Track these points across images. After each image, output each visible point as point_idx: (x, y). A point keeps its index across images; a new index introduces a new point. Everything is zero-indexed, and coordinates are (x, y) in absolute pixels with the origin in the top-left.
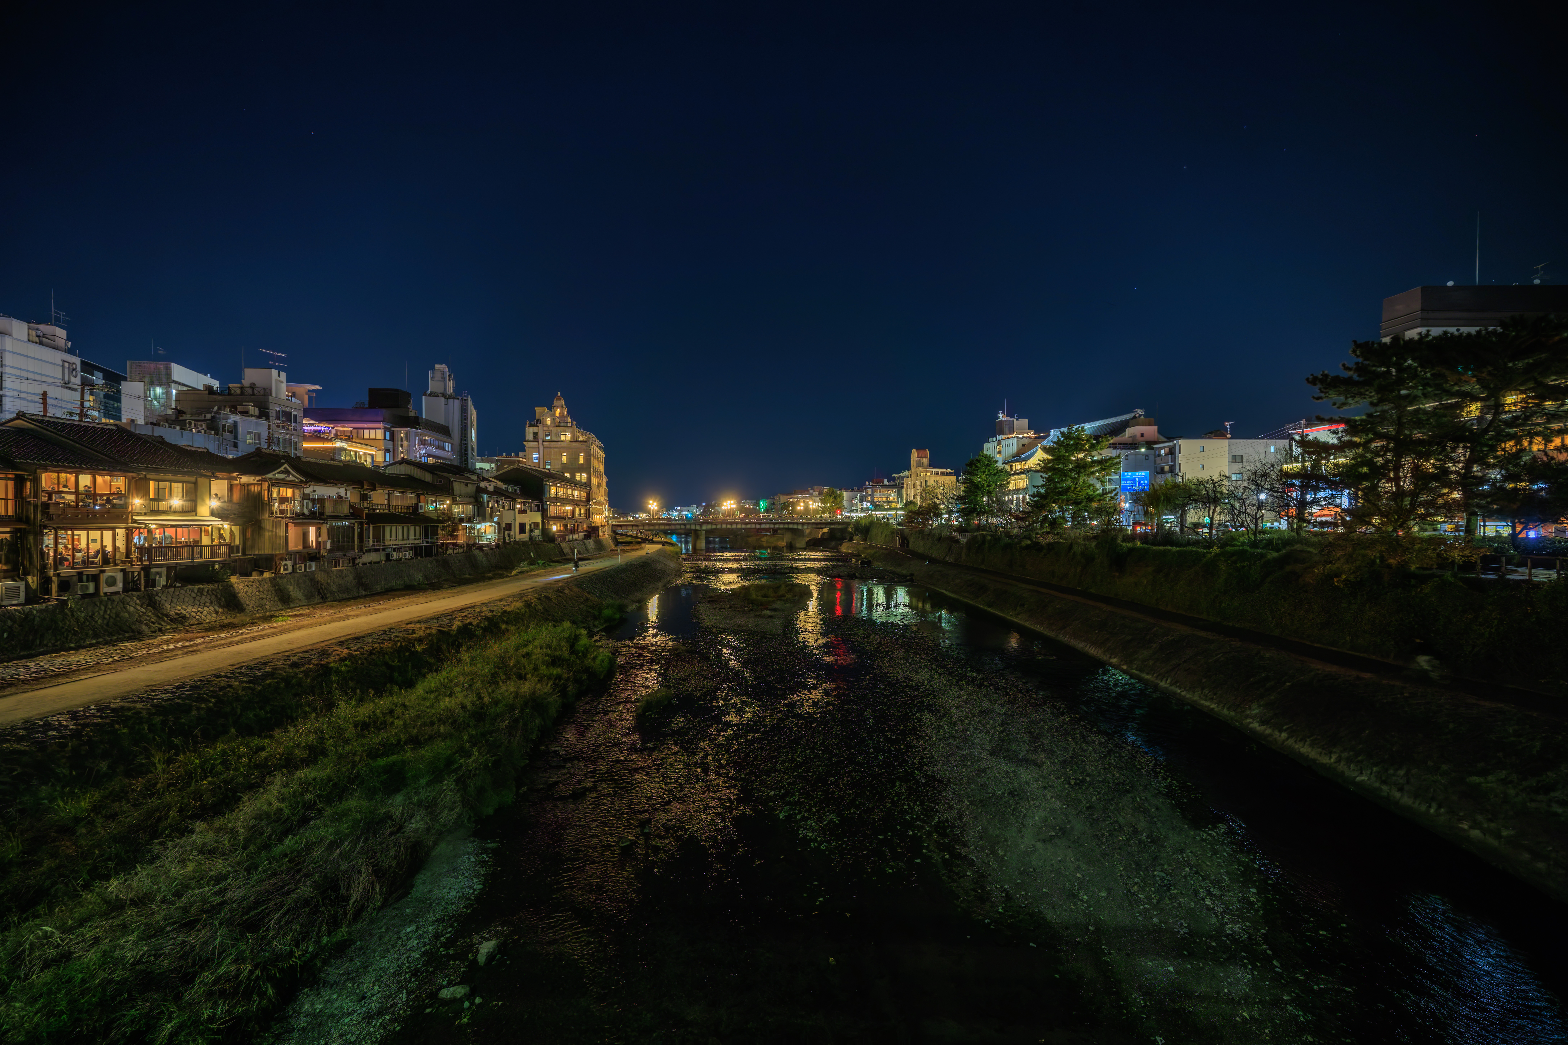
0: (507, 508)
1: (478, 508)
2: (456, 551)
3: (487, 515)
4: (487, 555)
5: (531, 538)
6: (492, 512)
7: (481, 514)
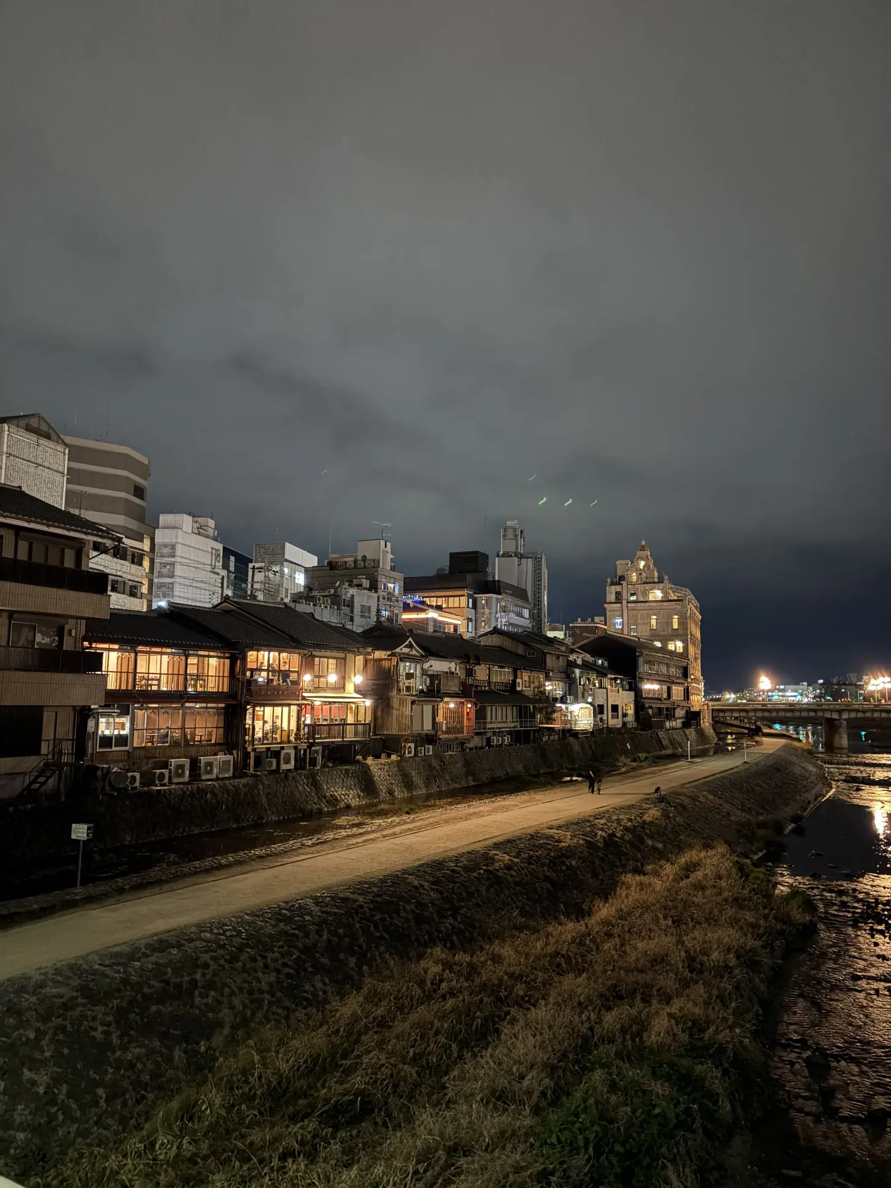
0: (597, 685)
1: (570, 684)
2: (552, 738)
3: (580, 695)
4: (582, 745)
5: (624, 724)
6: (584, 690)
7: (572, 692)
